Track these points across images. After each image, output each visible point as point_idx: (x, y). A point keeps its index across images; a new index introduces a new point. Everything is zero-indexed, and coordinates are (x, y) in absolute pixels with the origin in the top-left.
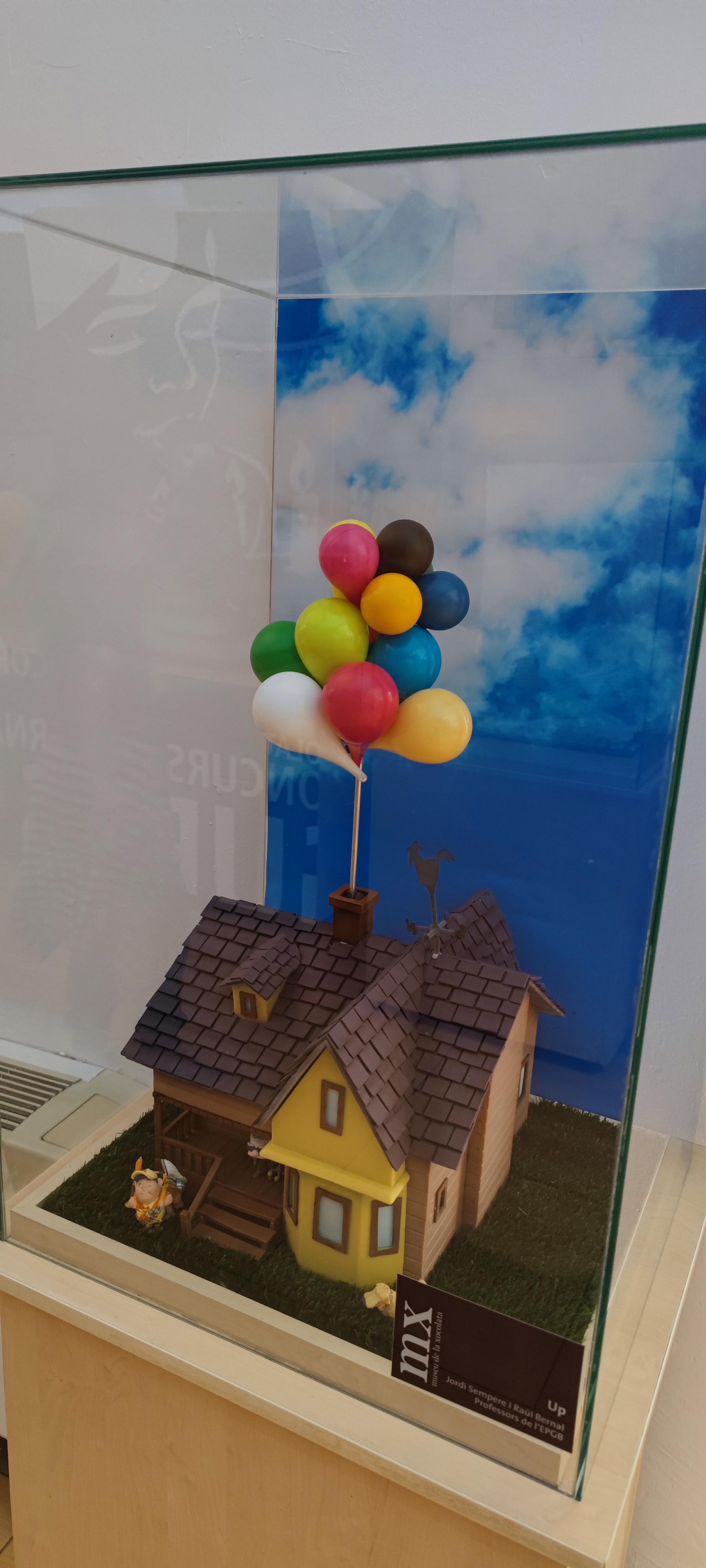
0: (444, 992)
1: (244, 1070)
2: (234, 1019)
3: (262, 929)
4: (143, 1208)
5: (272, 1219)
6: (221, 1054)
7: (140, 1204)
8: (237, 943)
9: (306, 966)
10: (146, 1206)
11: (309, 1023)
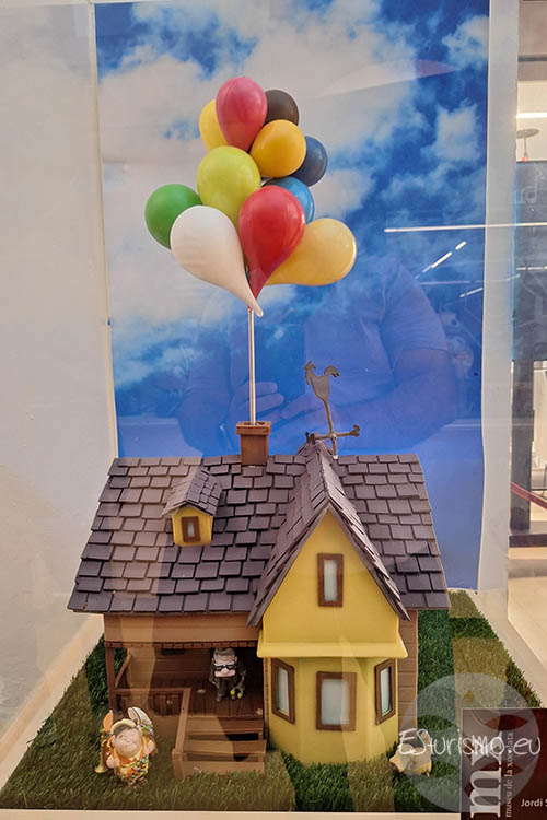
0: (359, 479)
1: (206, 586)
2: (176, 548)
3: (173, 471)
4: (129, 762)
5: (259, 730)
6: (177, 580)
7: (124, 758)
8: (153, 488)
9: (227, 490)
10: (132, 759)
11: (253, 530)
